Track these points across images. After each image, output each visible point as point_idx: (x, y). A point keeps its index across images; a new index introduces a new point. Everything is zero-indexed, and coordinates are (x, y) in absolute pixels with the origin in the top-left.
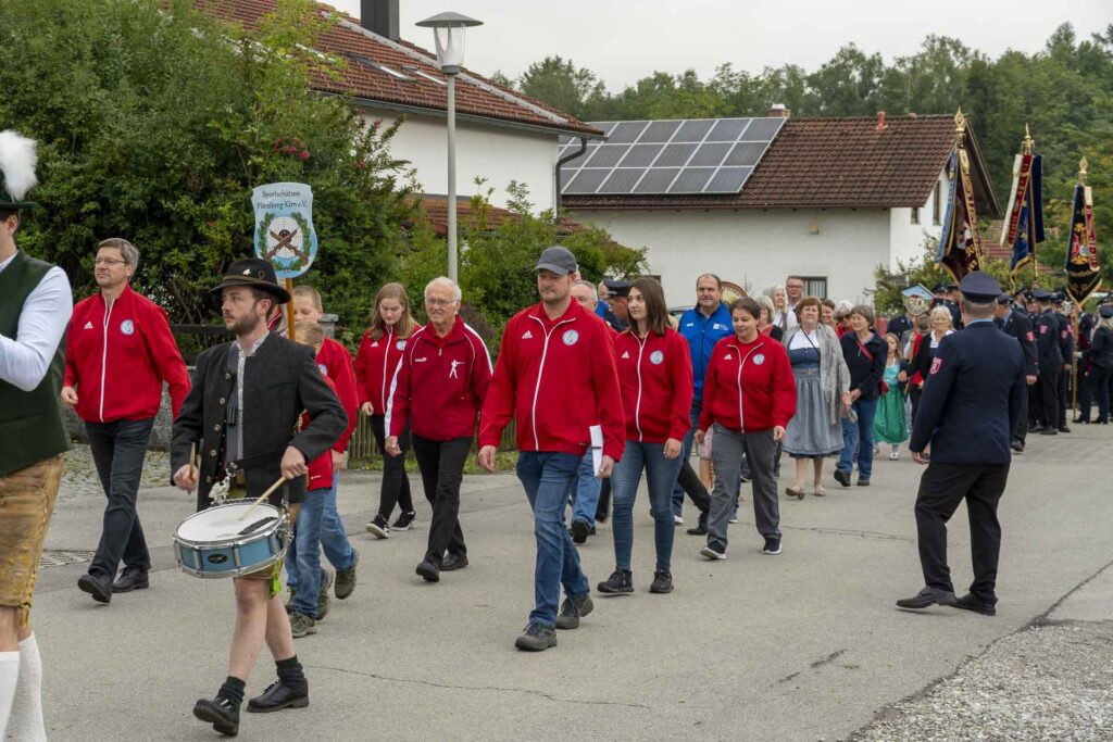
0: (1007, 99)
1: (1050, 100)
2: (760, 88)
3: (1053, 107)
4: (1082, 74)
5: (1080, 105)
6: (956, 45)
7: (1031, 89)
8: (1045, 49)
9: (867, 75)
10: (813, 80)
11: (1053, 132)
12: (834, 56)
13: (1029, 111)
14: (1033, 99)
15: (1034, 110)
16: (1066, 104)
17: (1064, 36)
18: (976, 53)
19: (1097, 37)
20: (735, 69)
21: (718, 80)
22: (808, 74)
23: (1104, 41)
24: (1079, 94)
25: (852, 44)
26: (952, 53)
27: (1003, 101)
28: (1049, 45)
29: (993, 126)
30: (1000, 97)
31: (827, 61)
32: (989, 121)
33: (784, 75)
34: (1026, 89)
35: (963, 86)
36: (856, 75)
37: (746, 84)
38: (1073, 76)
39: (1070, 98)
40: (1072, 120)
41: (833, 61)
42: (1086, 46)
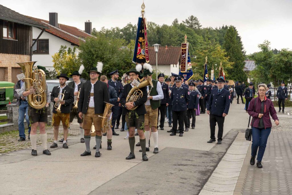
0: (166, 36)
1: (175, 36)
2: (110, 32)
3: (175, 38)
4: (181, 30)
5: (181, 37)
6: (154, 24)
7: (171, 33)
8: (172, 24)
9: (133, 30)
10: (122, 30)
11: (176, 43)
12: (126, 25)
13: (170, 39)
14: (171, 36)
15: (172, 38)
16: (178, 37)
17: (176, 21)
18: (158, 25)
19: (183, 22)
20: (105, 28)
21: (101, 30)
22: (121, 29)
23: (185, 22)
24: (181, 35)
25: (130, 23)
26: (153, 25)
27: (165, 36)
28: (173, 23)
29: (162, 42)
30: (164, 35)
31: (125, 26)
32: (161, 40)
33: (116, 30)
34: (170, 33)
35: (156, 33)
36: (131, 30)
37: (107, 31)
38: (179, 31)
39: (179, 36)
40: (179, 40)
41: (126, 27)
42: (181, 24)
